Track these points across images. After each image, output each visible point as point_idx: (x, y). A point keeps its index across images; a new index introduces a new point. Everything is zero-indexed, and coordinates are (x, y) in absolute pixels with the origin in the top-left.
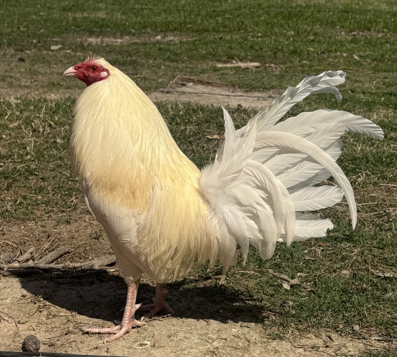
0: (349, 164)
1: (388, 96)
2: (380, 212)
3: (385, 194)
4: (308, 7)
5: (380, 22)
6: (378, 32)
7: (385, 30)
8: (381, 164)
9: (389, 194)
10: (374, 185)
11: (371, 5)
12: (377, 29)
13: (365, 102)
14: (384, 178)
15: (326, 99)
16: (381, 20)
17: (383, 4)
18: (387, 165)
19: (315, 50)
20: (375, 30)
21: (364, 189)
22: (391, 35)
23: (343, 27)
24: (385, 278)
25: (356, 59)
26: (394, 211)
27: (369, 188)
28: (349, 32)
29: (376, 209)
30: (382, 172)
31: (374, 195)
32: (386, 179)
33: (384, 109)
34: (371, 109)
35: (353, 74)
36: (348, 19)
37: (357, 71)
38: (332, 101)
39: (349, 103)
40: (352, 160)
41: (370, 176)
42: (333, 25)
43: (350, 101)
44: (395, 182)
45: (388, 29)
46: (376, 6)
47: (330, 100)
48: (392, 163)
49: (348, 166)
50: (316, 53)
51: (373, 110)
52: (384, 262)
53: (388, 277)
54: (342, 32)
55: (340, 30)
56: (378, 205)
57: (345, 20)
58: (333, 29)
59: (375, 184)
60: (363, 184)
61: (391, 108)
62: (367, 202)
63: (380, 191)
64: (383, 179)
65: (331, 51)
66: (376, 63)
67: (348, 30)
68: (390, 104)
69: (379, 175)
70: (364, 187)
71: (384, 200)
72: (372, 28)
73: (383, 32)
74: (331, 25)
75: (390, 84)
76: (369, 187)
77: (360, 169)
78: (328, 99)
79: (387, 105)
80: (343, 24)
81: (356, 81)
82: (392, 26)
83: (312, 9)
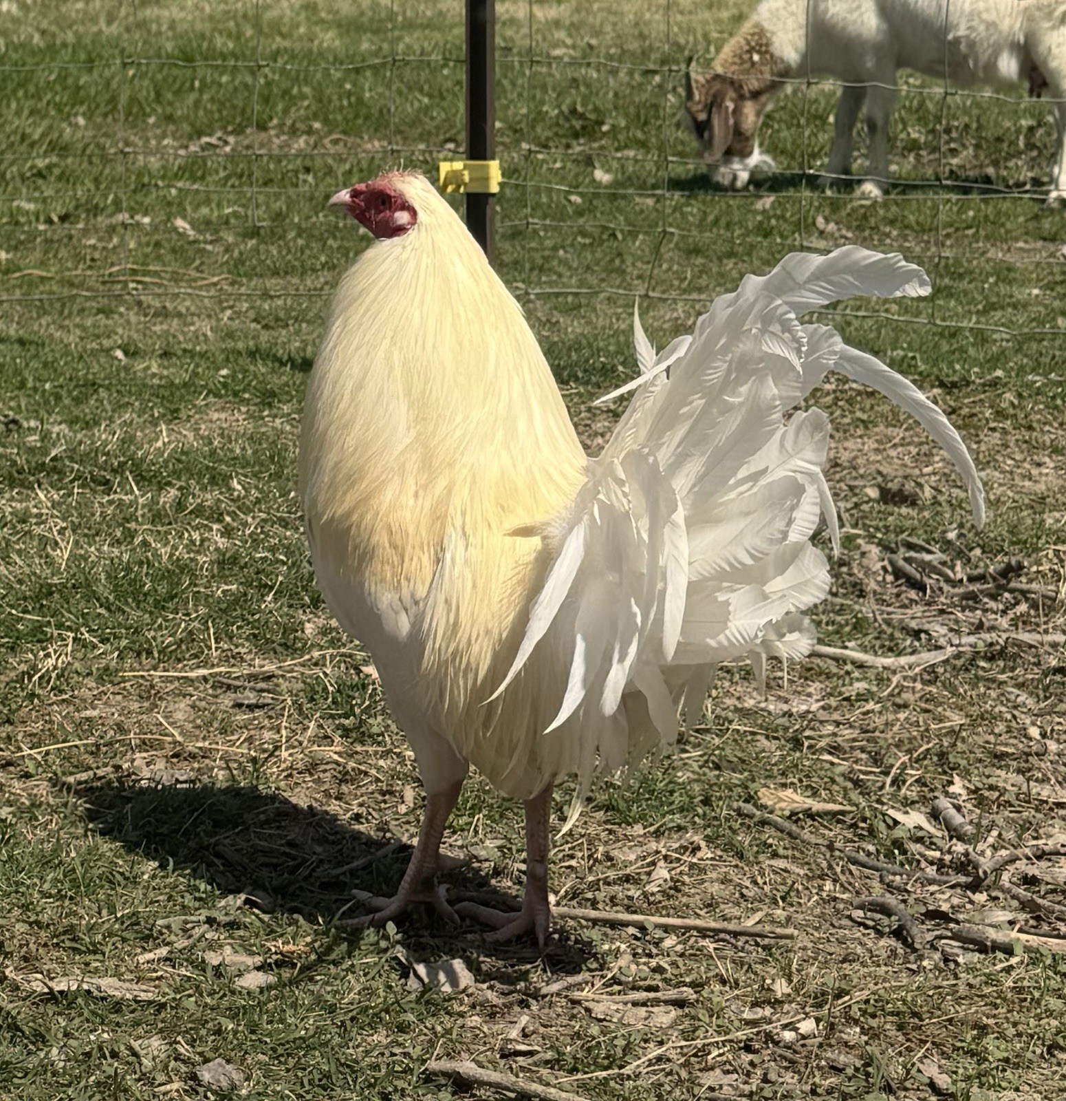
0: (25, 611)
1: (244, 361)
2: (100, 773)
3: (135, 706)
4: (52, 50)
5: (303, 97)
6: (294, 132)
7: (317, 125)
8: (138, 603)
9: (146, 704)
10: (100, 680)
11: (283, 36)
12: (289, 122)
13: (159, 386)
14: (141, 651)
15: (22, 385)
16: (307, 90)
17: (328, 29)
18: (157, 602)
19: (40, 206)
20: (281, 126)
21: (64, 697)
22: (336, 142)
23: (170, 118)
24: (52, 997)
25: (182, 235)
26: (148, 764)
27: (84, 692)
28: (190, 138)
29: (90, 760)
30: (136, 631)
31: (95, 713)
32: (149, 653)
33: (223, 409)
34: (177, 410)
35: (161, 291)
36: (192, 88)
37: (176, 278)
38: (44, 391)
39: (103, 393)
40: (37, 598)
41: (95, 647)
42: (135, 114)
43: (108, 388)
44: (179, 661)
45: (326, 121)
46: (301, 39)
47: (35, 389)
48: (176, 595)
49: (20, 620)
50: (42, 218)
51: (183, 415)
52: (68, 944)
53: (61, 992)
54: (164, 136)
55: (158, 132)
56: (98, 746)
57: (177, 93)
58: (134, 126)
59: (106, 675)
60: (58, 677)
61: (247, 402)
62: (64, 741)
63: (119, 698)
64: (139, 654)
65: (95, 210)
66: (252, 243)
67: (186, 127)
68: (244, 391)
69: (124, 643)
70: (64, 687)
71: (120, 728)
72: (271, 118)
73: (309, 132)
74: (129, 113)
75: (277, 319)
76: (80, 685)
77: (60, 626)
78: (30, 384)
79: (236, 394)
80: (169, 110)
81: (163, 313)
82: (341, 108)
83: (66, 55)
